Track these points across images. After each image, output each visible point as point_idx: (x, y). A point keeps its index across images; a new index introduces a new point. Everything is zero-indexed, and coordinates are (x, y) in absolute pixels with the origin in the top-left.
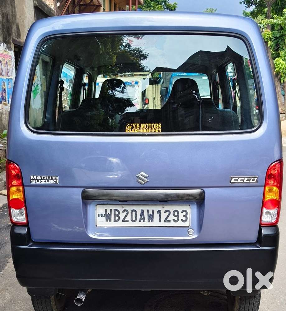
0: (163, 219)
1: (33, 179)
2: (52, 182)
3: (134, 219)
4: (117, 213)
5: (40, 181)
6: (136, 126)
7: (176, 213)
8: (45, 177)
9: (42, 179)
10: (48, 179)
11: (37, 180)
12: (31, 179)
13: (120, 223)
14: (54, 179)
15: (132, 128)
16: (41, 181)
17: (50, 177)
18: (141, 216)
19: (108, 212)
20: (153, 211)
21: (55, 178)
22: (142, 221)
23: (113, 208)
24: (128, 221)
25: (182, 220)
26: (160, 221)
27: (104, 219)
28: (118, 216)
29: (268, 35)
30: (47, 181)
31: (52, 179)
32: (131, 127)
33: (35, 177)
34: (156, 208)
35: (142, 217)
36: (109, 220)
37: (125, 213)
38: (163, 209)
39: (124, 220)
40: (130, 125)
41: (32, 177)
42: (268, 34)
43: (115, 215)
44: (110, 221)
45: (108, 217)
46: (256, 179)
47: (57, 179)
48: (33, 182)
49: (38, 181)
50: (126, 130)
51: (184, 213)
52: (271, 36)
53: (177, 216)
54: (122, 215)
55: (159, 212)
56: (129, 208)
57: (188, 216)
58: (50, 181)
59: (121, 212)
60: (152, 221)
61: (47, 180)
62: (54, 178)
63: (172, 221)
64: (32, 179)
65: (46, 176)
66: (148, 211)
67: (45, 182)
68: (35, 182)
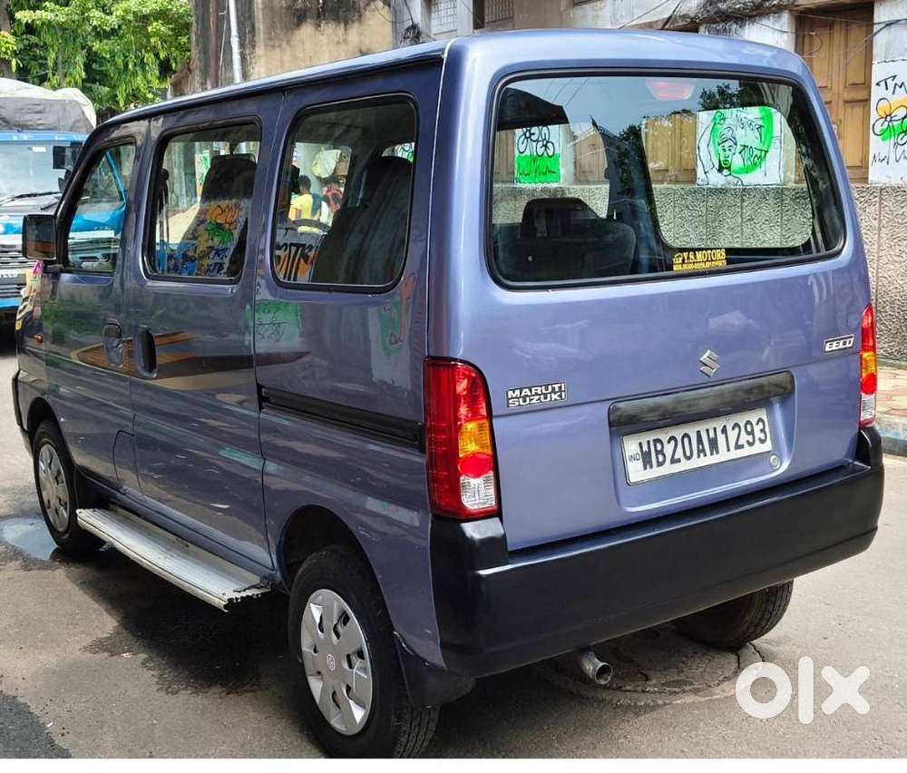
0: (732, 444)
1: (514, 396)
2: (555, 396)
3: (688, 454)
4: (659, 447)
5: (528, 399)
6: (688, 258)
7: (749, 429)
8: (539, 389)
9: (533, 393)
10: (544, 391)
11: (521, 399)
12: (510, 397)
13: (668, 469)
14: (557, 389)
15: (683, 260)
16: (531, 400)
17: (550, 387)
18: (698, 444)
19: (645, 448)
20: (715, 429)
21: (560, 388)
22: (702, 455)
23: (651, 436)
24: (679, 461)
25: (760, 439)
26: (729, 450)
27: (640, 463)
28: (661, 452)
29: (7, 45)
30: (542, 397)
31: (553, 391)
32: (681, 259)
33: (517, 392)
34: (718, 424)
35: (701, 447)
36: (648, 466)
37: (673, 442)
38: (729, 422)
39: (674, 461)
40: (680, 256)
41: (510, 393)
42: (7, 42)
43: (657, 452)
44: (651, 467)
45: (646, 460)
46: (852, 339)
47: (563, 389)
48: (514, 404)
49: (525, 401)
50: (675, 267)
51: (761, 425)
52: (15, 48)
53: (751, 433)
54: (668, 449)
55: (724, 430)
56: (678, 433)
57: (767, 430)
58: (549, 395)
59: (665, 442)
60: (717, 453)
61: (543, 394)
62: (556, 386)
63: (746, 446)
64: (512, 398)
65: (541, 386)
66: (707, 430)
67: (539, 399)
68: (517, 404)
